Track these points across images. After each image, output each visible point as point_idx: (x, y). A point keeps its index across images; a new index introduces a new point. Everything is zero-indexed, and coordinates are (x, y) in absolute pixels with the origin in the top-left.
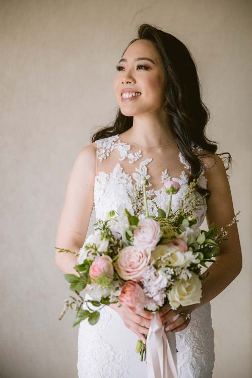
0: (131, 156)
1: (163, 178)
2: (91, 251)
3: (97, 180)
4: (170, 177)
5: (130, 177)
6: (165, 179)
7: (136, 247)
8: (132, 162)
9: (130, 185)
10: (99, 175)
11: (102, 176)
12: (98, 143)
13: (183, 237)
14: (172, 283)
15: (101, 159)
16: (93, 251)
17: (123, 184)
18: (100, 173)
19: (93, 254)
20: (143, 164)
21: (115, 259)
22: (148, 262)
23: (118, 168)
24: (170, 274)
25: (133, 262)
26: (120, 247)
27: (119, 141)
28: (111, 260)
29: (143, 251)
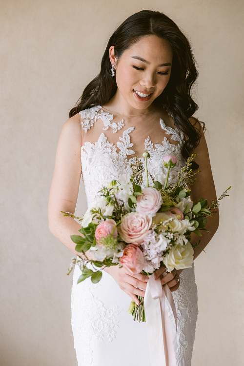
0: (114, 126)
1: (146, 145)
2: (96, 215)
3: (83, 150)
4: (152, 144)
5: (115, 146)
6: (148, 146)
7: (138, 213)
8: (116, 131)
9: (115, 153)
10: (84, 145)
11: (87, 145)
12: (81, 114)
13: (180, 206)
14: (170, 247)
15: (86, 129)
16: (98, 215)
17: (108, 153)
18: (85, 143)
19: (98, 218)
20: (126, 133)
21: (119, 222)
22: (150, 227)
23: (102, 137)
24: (170, 238)
25: (135, 227)
26: (122, 213)
27: (102, 111)
28: (116, 224)
29: (145, 217)
